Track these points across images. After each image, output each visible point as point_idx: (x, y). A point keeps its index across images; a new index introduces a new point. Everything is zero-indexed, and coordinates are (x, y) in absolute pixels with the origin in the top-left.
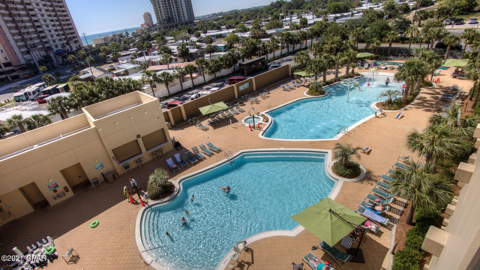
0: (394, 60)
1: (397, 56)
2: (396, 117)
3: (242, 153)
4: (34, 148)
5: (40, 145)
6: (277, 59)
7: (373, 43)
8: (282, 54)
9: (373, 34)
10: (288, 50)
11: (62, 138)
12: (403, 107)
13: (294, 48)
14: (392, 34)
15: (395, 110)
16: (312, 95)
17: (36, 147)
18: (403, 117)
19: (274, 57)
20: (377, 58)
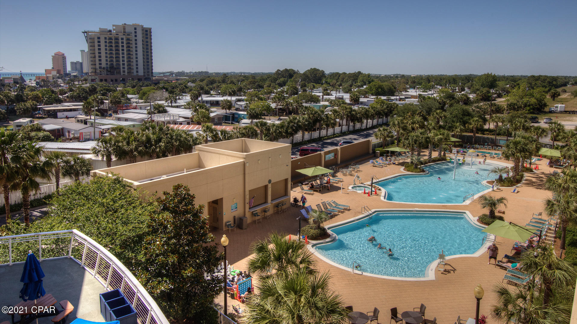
0: (480, 149)
1: (484, 145)
2: (512, 191)
3: (375, 212)
4: (162, 179)
5: (167, 176)
6: (337, 137)
7: (456, 128)
8: (343, 132)
9: (454, 119)
10: (349, 128)
11: (185, 173)
12: (514, 185)
13: (354, 126)
14: (476, 120)
15: (508, 186)
16: (413, 172)
17: (164, 177)
18: (518, 192)
19: (334, 134)
20: (461, 146)
